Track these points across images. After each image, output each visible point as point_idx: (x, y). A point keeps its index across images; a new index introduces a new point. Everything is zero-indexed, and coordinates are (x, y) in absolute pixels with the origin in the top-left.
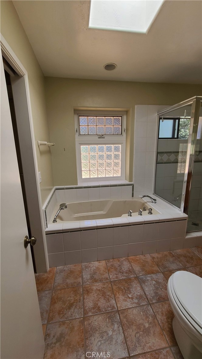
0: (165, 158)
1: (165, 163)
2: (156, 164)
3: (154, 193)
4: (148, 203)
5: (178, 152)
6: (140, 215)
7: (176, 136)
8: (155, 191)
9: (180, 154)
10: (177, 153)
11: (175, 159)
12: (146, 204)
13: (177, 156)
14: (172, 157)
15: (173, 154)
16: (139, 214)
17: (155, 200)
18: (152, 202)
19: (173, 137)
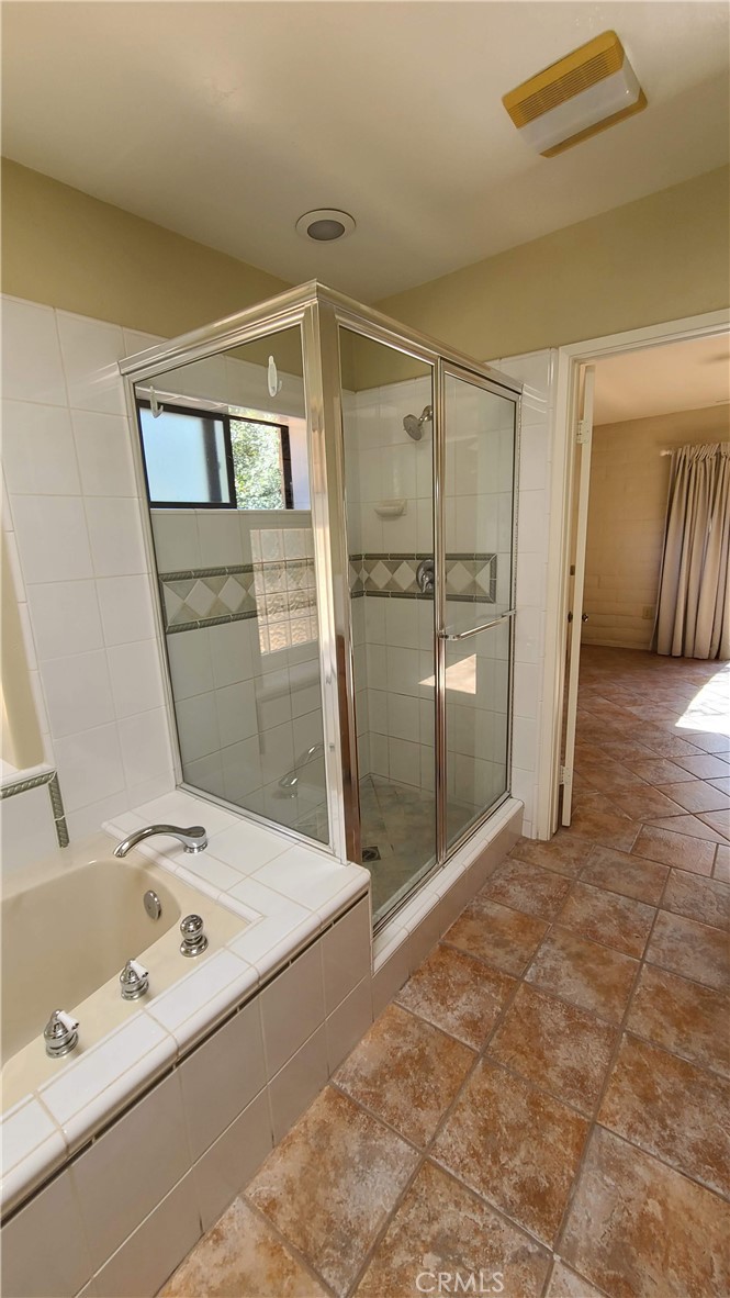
0: (200, 599)
1: (206, 624)
2: (165, 634)
3: (181, 780)
4: (166, 863)
5: (249, 569)
6: (137, 1000)
7: (226, 499)
8: (186, 766)
9: (258, 576)
10: (243, 572)
11: (244, 602)
12: (153, 874)
13: (248, 585)
14: (230, 594)
15: (231, 578)
16: (128, 995)
17: (197, 832)
18: (187, 848)
19: (215, 503)
